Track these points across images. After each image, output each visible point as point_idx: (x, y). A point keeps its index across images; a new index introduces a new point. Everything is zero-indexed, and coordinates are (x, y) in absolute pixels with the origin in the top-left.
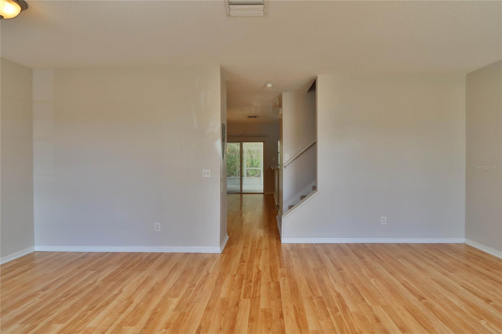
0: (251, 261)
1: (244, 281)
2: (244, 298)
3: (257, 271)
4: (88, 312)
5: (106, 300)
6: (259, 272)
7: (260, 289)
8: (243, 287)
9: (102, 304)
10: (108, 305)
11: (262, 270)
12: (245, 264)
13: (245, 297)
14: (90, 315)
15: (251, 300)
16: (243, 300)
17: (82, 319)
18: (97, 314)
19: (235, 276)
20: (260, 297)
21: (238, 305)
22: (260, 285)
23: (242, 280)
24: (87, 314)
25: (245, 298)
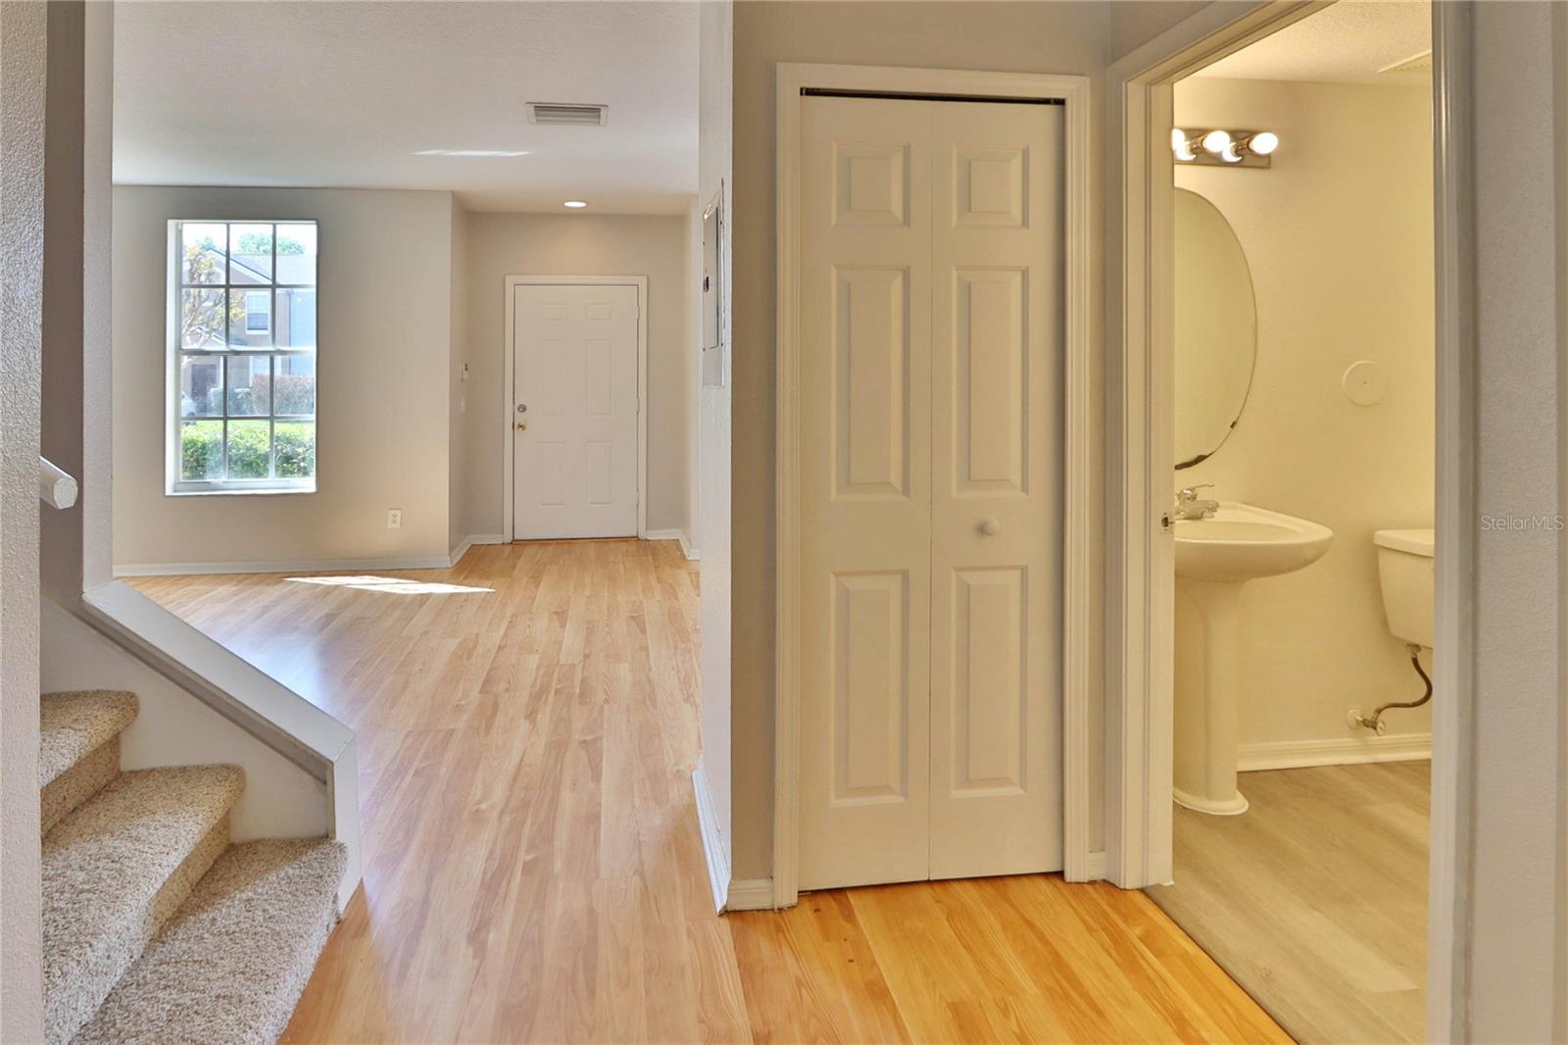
0: (557, 747)
1: (577, 691)
2: (575, 665)
3: (539, 717)
6: (531, 715)
7: (536, 679)
8: (577, 682)
11: (522, 718)
12: (577, 737)
13: (573, 666)
15: (558, 662)
16: (576, 662)
19: (607, 701)
20: (538, 668)
21: (584, 656)
22: (534, 685)
23: (582, 695)
25: (571, 665)
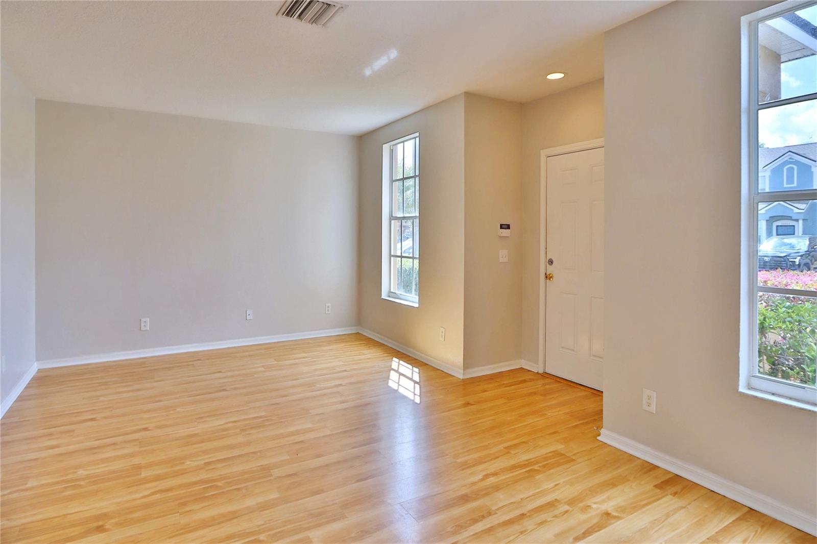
4: (538, 469)
5: (511, 475)
9: (518, 470)
10: (513, 465)
14: (537, 463)
17: (547, 464)
18: (530, 461)
24: (540, 466)
